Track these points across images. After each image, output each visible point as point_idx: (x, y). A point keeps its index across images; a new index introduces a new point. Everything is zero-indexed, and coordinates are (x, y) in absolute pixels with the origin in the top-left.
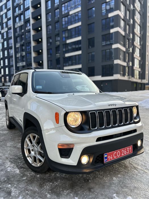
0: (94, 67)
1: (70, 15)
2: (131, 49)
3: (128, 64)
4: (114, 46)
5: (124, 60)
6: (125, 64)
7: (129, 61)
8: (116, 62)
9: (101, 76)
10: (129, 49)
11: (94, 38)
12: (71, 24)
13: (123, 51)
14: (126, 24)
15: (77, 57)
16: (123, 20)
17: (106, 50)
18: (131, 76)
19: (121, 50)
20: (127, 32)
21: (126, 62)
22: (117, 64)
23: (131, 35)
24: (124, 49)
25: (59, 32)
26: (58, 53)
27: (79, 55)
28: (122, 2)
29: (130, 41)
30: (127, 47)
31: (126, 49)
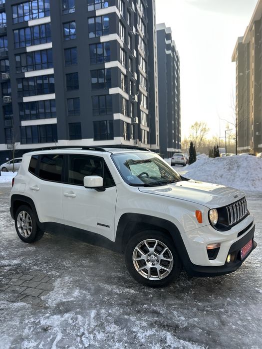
0: (80, 123)
1: (30, 27)
2: (136, 97)
3: (133, 120)
4: (112, 91)
5: (128, 115)
6: (129, 120)
7: (134, 116)
8: (117, 116)
9: (93, 139)
10: (133, 97)
11: (77, 73)
12: (33, 44)
13: (125, 99)
14: (128, 57)
15: (48, 104)
16: (123, 49)
17: (99, 96)
18: (138, 140)
19: (123, 98)
20: (130, 70)
21: (131, 117)
22: (119, 121)
23: (136, 75)
24: (126, 96)
25: (7, 54)
26: (8, 95)
27: (50, 100)
28: (120, 21)
29: (135, 84)
30: (131, 94)
31: (130, 96)
